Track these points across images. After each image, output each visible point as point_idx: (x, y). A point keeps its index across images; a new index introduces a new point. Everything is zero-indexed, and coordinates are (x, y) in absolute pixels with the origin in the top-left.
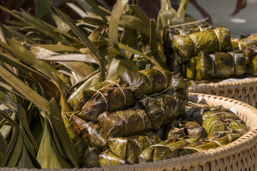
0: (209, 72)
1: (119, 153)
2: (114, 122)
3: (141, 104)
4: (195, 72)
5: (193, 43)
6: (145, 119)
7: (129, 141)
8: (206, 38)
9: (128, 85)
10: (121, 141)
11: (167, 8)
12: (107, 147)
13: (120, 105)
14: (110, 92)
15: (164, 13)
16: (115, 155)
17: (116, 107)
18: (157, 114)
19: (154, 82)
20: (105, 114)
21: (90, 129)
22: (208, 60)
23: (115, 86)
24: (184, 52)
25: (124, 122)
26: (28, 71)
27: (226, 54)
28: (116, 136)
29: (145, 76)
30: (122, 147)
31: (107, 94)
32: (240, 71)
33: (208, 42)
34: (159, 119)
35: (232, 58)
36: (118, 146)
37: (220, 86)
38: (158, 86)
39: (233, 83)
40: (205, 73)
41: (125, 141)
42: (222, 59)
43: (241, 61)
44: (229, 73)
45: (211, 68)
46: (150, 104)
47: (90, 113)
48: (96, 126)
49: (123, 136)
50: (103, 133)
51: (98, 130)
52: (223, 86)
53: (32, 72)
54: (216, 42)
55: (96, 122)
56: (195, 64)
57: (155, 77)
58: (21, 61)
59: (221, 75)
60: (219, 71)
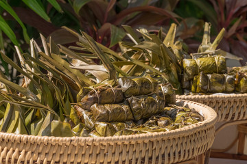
0: (205, 87)
1: (101, 133)
2: (100, 111)
3: (128, 101)
4: (196, 87)
5: (197, 65)
6: (127, 111)
7: (108, 125)
8: (207, 62)
9: (120, 87)
10: (103, 125)
11: (206, 43)
12: (94, 128)
13: (110, 100)
14: (102, 91)
15: (204, 46)
16: (98, 134)
17: (106, 101)
18: (138, 109)
19: (142, 87)
20: (95, 105)
21: (85, 116)
22: (205, 79)
23: (109, 87)
24: (189, 72)
25: (108, 112)
26: (60, 74)
27: (220, 75)
28: (100, 121)
29: (134, 82)
30: (103, 129)
31: (99, 92)
32: (230, 88)
33: (208, 65)
34: (139, 113)
35: (224, 78)
36: (101, 128)
37: (209, 98)
38: (145, 90)
39: (220, 96)
40: (202, 88)
41: (106, 125)
42: (216, 78)
43: (231, 81)
44: (221, 89)
45: (207, 84)
46: (133, 102)
47: (86, 104)
48: (89, 114)
49: (106, 122)
50: (93, 119)
51: (90, 116)
52: (212, 98)
53: (62, 76)
54: (214, 65)
55: (90, 111)
56: (196, 81)
57: (142, 83)
58: (56, 68)
59: (214, 90)
60: (213, 87)
